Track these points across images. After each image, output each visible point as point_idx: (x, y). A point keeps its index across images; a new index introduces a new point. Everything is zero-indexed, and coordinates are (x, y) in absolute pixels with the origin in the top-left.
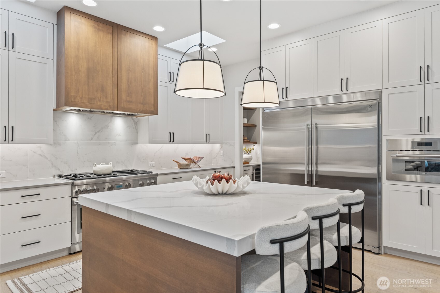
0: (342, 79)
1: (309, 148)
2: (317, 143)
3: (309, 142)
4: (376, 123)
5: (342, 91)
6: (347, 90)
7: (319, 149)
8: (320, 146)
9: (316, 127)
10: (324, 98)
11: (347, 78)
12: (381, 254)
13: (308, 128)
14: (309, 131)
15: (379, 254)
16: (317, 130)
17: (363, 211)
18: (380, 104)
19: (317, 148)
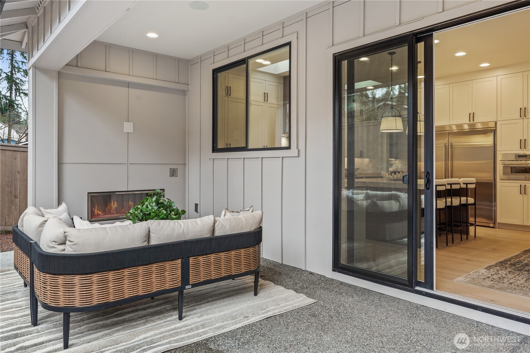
0: (470, 114)
1: (446, 164)
2: (452, 160)
3: (446, 159)
4: (492, 142)
5: (470, 121)
6: (473, 121)
7: (454, 165)
8: (455, 163)
9: (451, 146)
10: (458, 126)
11: (474, 113)
12: (496, 228)
13: (445, 146)
14: (446, 148)
15: (494, 228)
16: (452, 147)
17: (475, 188)
18: (496, 130)
19: (452, 163)
